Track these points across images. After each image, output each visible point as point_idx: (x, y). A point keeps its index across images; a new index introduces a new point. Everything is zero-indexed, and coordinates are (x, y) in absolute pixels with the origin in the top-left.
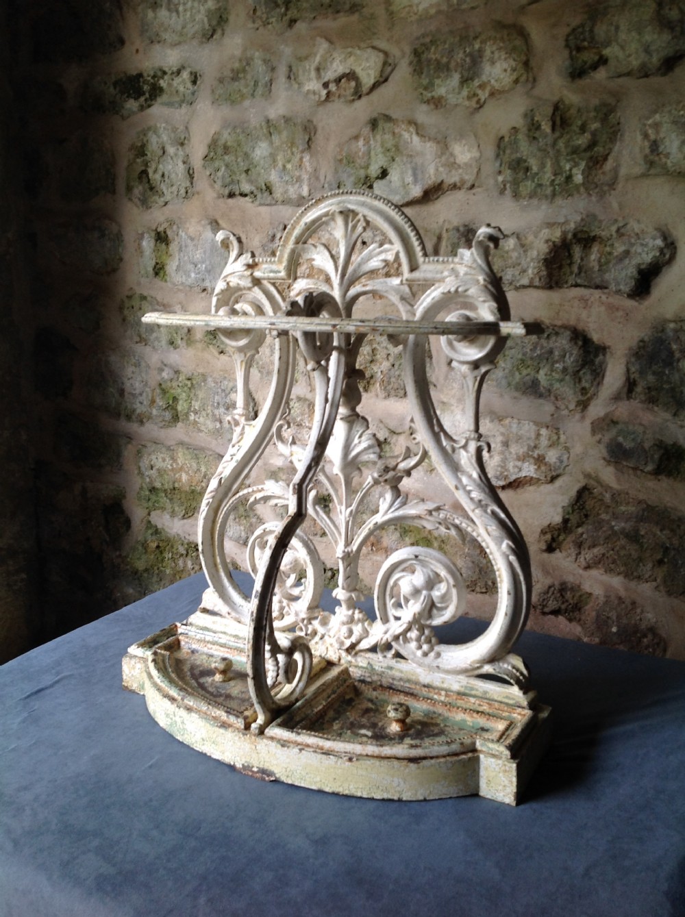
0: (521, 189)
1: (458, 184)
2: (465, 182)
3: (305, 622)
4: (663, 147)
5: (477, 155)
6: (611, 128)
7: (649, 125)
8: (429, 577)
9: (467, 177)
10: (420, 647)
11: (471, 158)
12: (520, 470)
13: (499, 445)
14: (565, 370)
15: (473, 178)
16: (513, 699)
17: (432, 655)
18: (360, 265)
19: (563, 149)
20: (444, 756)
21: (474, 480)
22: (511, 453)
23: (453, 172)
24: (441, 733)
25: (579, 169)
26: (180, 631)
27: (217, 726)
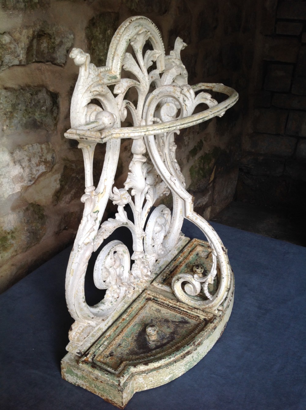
12: (39, 171)
13: (27, 162)
14: (47, 109)
17: (165, 250)
22: (33, 164)
27: (214, 331)
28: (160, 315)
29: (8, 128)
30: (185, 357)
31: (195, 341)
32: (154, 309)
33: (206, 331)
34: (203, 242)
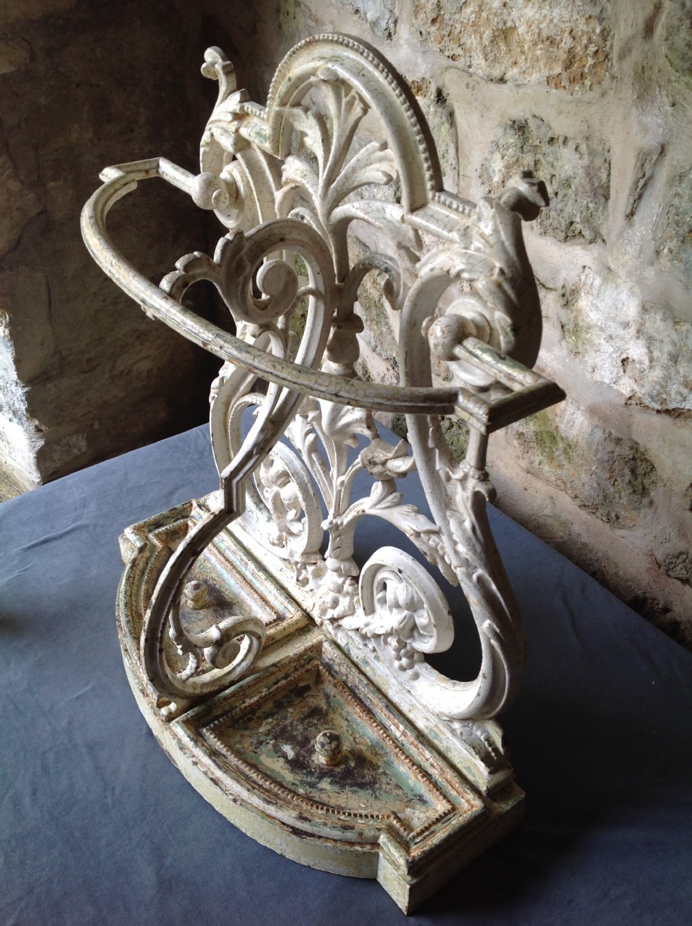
3: (299, 565)
8: (413, 598)
10: (399, 658)
12: (685, 399)
13: (665, 356)
16: (474, 776)
17: (410, 672)
18: (354, 170)
20: (335, 841)
21: (464, 531)
24: (369, 785)
26: (193, 513)
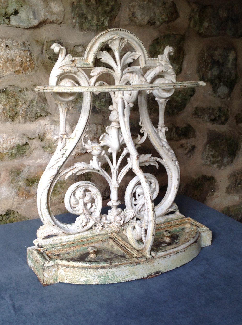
0: (83, 26)
1: (55, 21)
2: (58, 21)
4: (136, 15)
5: (63, 9)
6: (118, 5)
7: (131, 6)
9: (59, 19)
11: (60, 10)
14: (106, 101)
15: (62, 19)
19: (100, 11)
21: (166, 142)
23: (53, 15)
25: (107, 20)
27: (135, 265)
28: (111, 249)
29: (73, 109)
30: (99, 269)
31: (112, 262)
32: (111, 245)
33: (127, 261)
34: (194, 222)
